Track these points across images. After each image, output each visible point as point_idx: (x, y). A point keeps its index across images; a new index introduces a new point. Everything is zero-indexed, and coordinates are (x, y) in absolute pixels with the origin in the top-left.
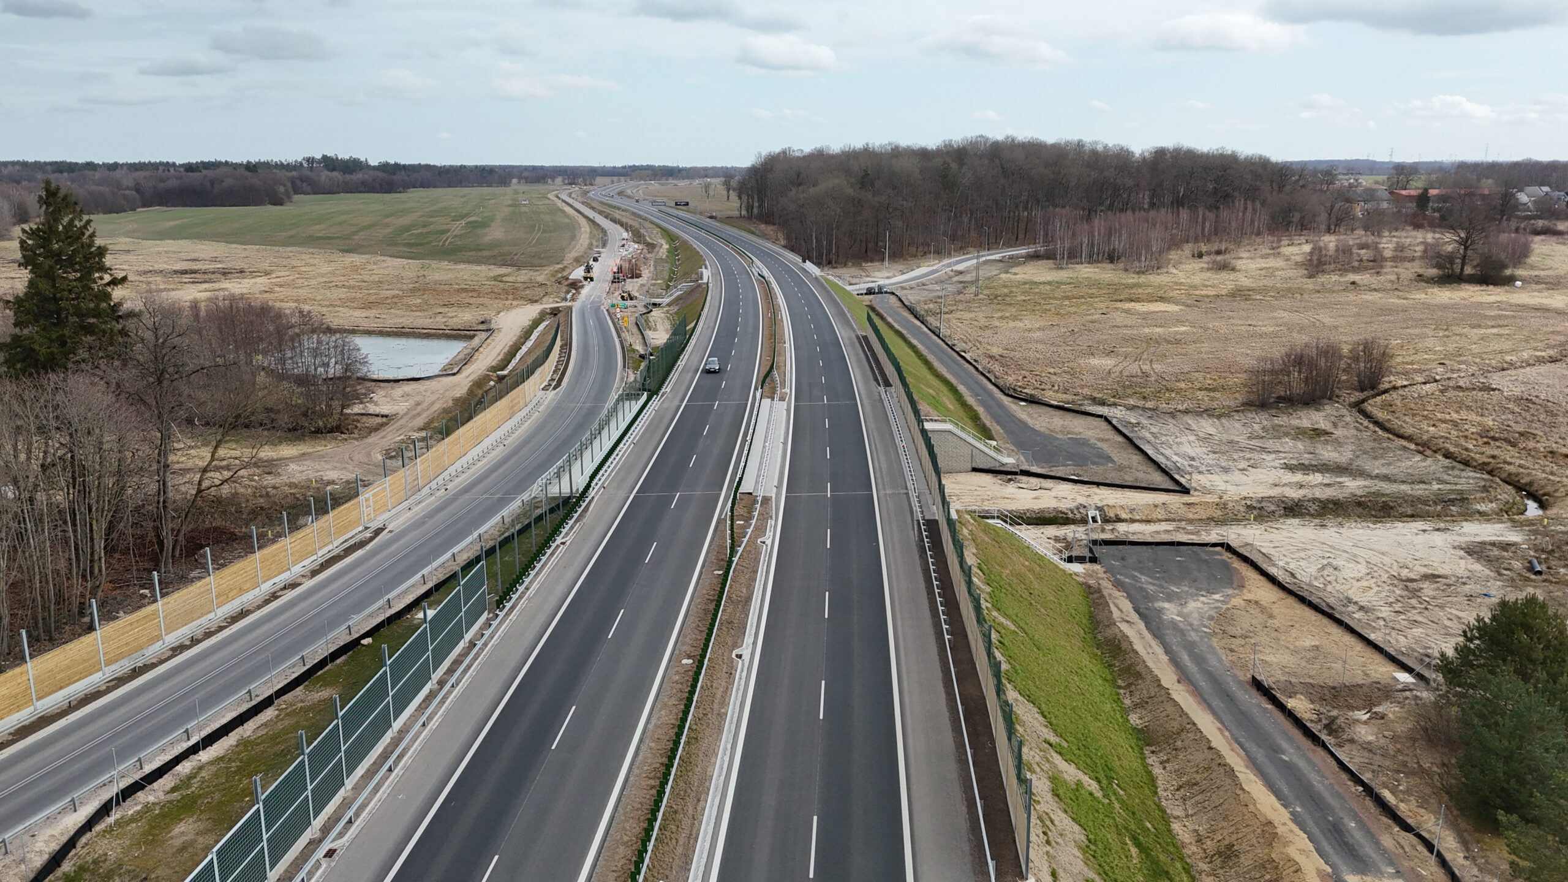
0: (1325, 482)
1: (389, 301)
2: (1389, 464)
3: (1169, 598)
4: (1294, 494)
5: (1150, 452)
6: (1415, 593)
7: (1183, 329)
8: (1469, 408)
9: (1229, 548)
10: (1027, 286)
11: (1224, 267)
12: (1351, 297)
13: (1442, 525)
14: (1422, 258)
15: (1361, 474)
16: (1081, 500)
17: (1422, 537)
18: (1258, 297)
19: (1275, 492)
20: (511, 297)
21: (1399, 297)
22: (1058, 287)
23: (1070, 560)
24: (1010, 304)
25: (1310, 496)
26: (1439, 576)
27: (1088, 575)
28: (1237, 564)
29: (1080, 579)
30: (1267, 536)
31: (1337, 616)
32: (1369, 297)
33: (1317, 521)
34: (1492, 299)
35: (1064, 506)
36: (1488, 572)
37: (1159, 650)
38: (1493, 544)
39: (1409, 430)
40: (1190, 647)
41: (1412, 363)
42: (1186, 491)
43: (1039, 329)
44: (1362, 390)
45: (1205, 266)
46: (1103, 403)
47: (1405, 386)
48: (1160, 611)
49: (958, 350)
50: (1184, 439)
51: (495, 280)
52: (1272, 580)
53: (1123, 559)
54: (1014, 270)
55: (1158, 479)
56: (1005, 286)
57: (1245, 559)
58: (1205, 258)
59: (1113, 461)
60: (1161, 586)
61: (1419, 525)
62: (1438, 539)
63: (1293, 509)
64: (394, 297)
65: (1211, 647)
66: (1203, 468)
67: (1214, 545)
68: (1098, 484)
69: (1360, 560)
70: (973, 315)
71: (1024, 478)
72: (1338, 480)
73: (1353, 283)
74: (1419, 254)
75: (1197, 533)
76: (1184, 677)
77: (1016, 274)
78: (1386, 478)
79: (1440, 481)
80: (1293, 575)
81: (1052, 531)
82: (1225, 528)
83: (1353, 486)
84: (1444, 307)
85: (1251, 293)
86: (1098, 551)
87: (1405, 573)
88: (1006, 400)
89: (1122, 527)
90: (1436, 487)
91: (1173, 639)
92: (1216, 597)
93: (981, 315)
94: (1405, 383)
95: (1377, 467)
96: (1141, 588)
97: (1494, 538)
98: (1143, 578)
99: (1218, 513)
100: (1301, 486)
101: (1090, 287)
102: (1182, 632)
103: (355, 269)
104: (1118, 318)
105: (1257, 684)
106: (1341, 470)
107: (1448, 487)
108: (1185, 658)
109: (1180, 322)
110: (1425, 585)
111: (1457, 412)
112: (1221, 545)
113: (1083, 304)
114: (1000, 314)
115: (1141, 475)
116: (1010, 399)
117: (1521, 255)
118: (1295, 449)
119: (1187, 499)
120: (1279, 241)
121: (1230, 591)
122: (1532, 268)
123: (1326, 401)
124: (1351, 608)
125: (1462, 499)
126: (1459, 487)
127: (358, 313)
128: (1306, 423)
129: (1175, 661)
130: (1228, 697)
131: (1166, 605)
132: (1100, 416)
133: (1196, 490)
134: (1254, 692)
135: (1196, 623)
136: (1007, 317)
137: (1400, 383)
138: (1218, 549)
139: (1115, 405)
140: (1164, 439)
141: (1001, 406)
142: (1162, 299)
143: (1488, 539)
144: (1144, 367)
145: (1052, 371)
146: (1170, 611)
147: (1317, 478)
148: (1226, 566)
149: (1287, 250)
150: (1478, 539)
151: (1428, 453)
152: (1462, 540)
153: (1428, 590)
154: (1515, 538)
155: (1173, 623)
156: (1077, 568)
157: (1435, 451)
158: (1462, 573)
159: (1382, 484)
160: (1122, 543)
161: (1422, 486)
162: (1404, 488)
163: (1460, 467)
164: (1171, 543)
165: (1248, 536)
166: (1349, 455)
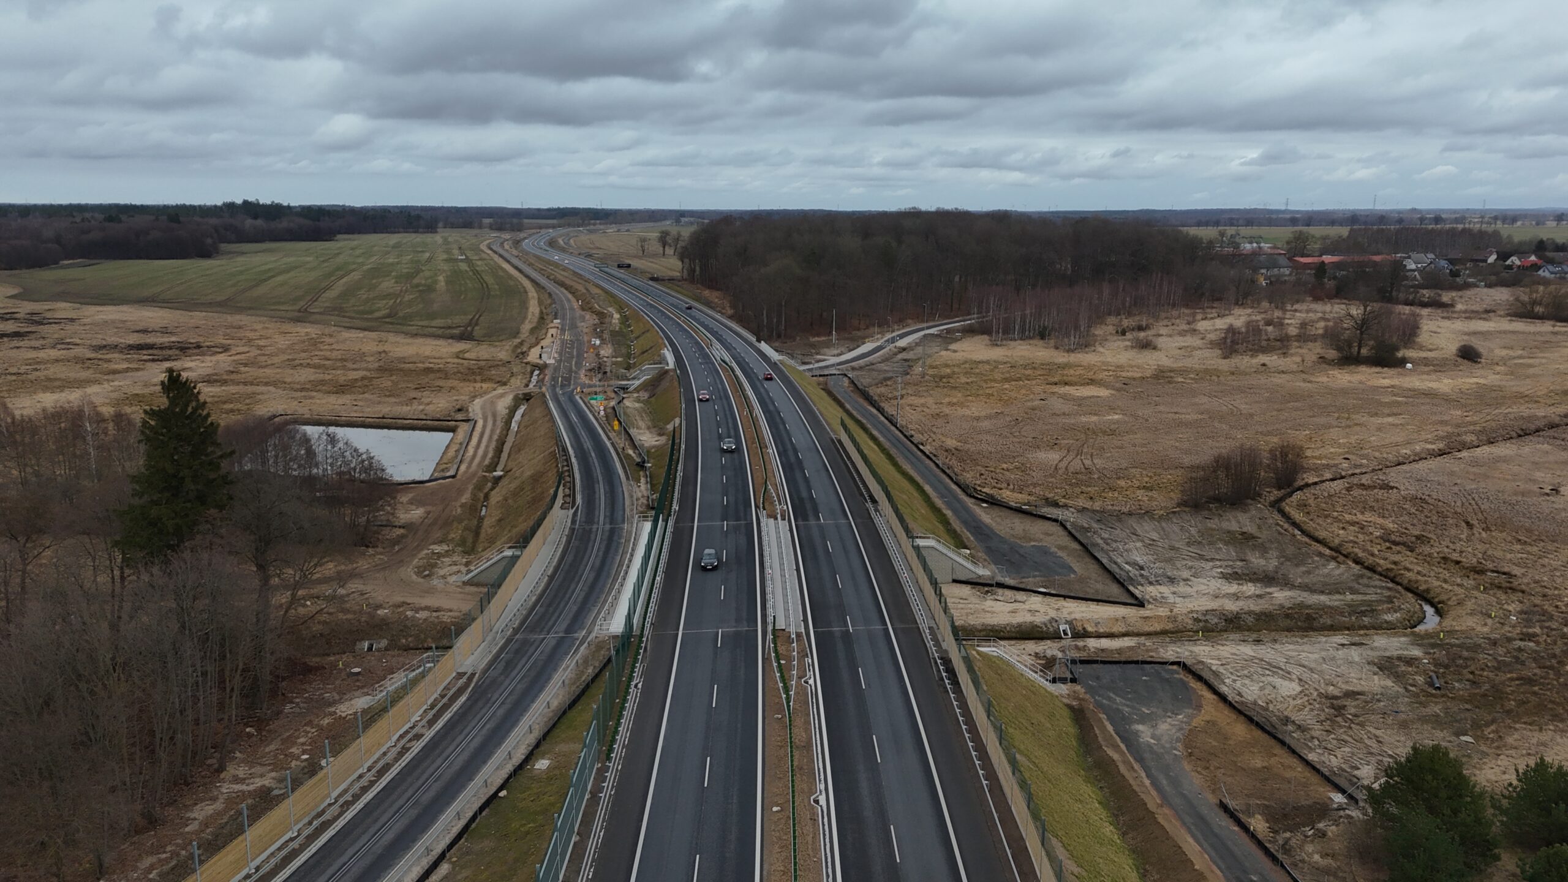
0: (1257, 592)
1: (360, 384)
2: (1309, 572)
3: (1143, 720)
4: (1232, 606)
5: (1105, 561)
6: (1339, 710)
7: (1116, 417)
8: (1372, 508)
9: (1185, 667)
10: (967, 366)
11: (1146, 345)
12: (1263, 380)
13: (1357, 639)
14: (1323, 336)
15: (1286, 583)
16: (1053, 614)
17: (1341, 653)
18: (1180, 380)
19: (1214, 605)
20: (478, 378)
21: (1304, 380)
22: (996, 367)
23: (1054, 681)
24: (955, 388)
25: (1246, 609)
26: (1359, 693)
27: (1074, 696)
28: (1192, 681)
29: (1066, 701)
30: (1214, 652)
31: (1280, 737)
32: (1279, 380)
33: (1254, 636)
34: (1386, 382)
35: (1039, 619)
36: (1397, 688)
37: (1143, 775)
38: (1399, 658)
39: (1322, 534)
40: (1167, 771)
41: (1319, 458)
42: (1141, 604)
43: (988, 417)
44: (1279, 489)
45: (1128, 343)
46: (1056, 505)
47: (1316, 483)
48: (1137, 733)
49: (915, 442)
50: (1131, 545)
51: (458, 357)
52: (1223, 698)
53: (1098, 678)
54: (953, 347)
55: (1114, 590)
56: (947, 366)
57: (1199, 678)
58: (1129, 335)
59: (1074, 572)
60: (1133, 707)
61: (1339, 639)
62: (1355, 654)
63: (1233, 624)
64: (363, 378)
65: (1183, 770)
66: (1152, 579)
67: (1173, 663)
68: (1065, 597)
69: (1294, 677)
70: (922, 401)
71: (1000, 591)
72: (1268, 590)
73: (1264, 365)
74: (1321, 332)
75: (1155, 650)
76: (1166, 800)
77: (955, 351)
78: (1308, 588)
79: (1353, 592)
80: (1240, 694)
81: (1031, 646)
82: (1178, 643)
83: (1281, 596)
84: (1344, 392)
85: (1172, 374)
86: (1079, 669)
87: (1330, 690)
88: (969, 502)
89: (1092, 643)
90: (1349, 597)
91: (1151, 762)
92: (1180, 717)
93: (930, 401)
94: (1316, 480)
95: (1296, 574)
96: (1118, 710)
97: (1400, 652)
98: (1118, 699)
99: (1170, 626)
100: (1238, 598)
101: (1025, 367)
102: (1158, 756)
103: (314, 343)
104: (1057, 404)
105: (1226, 808)
106: (1268, 579)
107: (1360, 597)
108: (1164, 781)
109: (1112, 409)
110: (1348, 702)
111: (1362, 513)
112: (1178, 663)
113: (1021, 387)
114: (947, 400)
115: (1099, 586)
116: (973, 500)
117: (1410, 333)
118: (1228, 556)
119: (1142, 612)
120: (1194, 315)
121: (1190, 711)
122: (1421, 348)
123: (1250, 501)
124: (1290, 728)
125: (1371, 610)
126: (1368, 597)
127: (332, 399)
128: (1234, 526)
129: (1156, 785)
130: (1201, 819)
131: (1140, 727)
132: (1056, 520)
133: (1149, 602)
134: (1222, 814)
135: (1168, 745)
136: (954, 404)
137: (1311, 479)
138: (1175, 667)
139: (1066, 506)
140: (1114, 545)
141: (967, 510)
142: (1092, 382)
143: (1396, 653)
144: (1088, 462)
145: (1005, 466)
146: (1144, 733)
147: (1250, 589)
148: (1184, 684)
149: (1202, 326)
150: (1388, 654)
151: (1341, 558)
152: (1373, 655)
153: (1351, 706)
154: (1416, 652)
155: (1149, 745)
156: (1062, 689)
157: (1346, 556)
158: (1377, 689)
159: (1305, 594)
160: (1096, 662)
161: (1337, 597)
162: (1323, 598)
163: (1368, 574)
164: (1137, 662)
165: (1202, 652)
166: (1274, 563)
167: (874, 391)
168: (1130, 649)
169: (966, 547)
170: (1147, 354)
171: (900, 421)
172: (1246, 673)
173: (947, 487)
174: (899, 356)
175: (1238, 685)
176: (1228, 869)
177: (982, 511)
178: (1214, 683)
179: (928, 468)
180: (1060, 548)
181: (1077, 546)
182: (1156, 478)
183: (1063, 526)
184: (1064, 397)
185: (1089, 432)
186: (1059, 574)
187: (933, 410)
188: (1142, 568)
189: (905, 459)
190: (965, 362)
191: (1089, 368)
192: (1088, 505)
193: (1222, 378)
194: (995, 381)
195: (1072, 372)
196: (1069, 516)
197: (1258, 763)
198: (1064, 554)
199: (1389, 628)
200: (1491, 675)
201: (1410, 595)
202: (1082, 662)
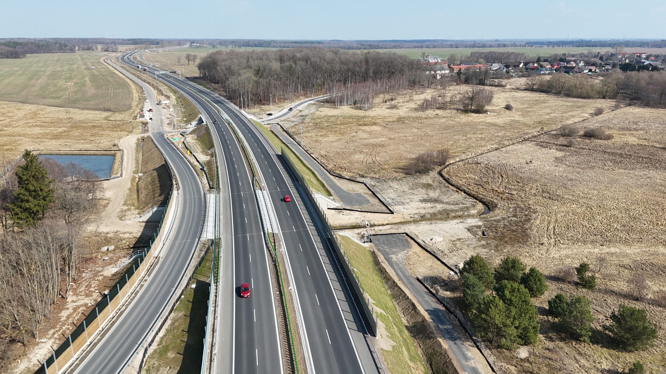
0: (431, 206)
2: (449, 197)
3: (393, 253)
4: (423, 212)
5: (380, 198)
6: (455, 245)
7: (384, 139)
8: (471, 172)
9: (407, 234)
10: (326, 118)
11: (394, 107)
12: (437, 120)
13: (462, 221)
14: (459, 101)
15: (442, 202)
16: (363, 218)
17: (457, 226)
18: (407, 122)
19: (417, 211)
21: (452, 120)
22: (338, 118)
23: (364, 242)
24: (323, 128)
25: (427, 212)
26: (461, 239)
27: (370, 247)
28: (409, 239)
29: (368, 249)
30: (417, 228)
31: (436, 255)
33: (429, 222)
34: (480, 120)
35: (359, 221)
36: (473, 236)
37: (393, 271)
38: (475, 226)
39: (454, 182)
40: (400, 269)
41: (455, 153)
42: (392, 213)
43: (335, 141)
44: (440, 165)
45: (388, 106)
46: (363, 176)
48: (391, 258)
49: (309, 153)
50: (389, 191)
51: (106, 120)
52: (419, 244)
53: (379, 240)
54: (320, 109)
55: (384, 208)
56: (319, 118)
57: (411, 238)
58: (388, 103)
59: (369, 202)
60: (390, 249)
61: (456, 221)
62: (461, 226)
63: (423, 218)
64: (65, 131)
65: (406, 269)
66: (397, 203)
67: (403, 233)
68: (367, 212)
69: (441, 235)
70: (310, 135)
71: (345, 211)
72: (435, 205)
73: (437, 114)
74: (458, 99)
75: (397, 229)
76: (400, 279)
77: (321, 111)
78: (448, 203)
79: (463, 204)
80: (424, 242)
81: (356, 231)
82: (405, 226)
83: (439, 207)
84: (466, 125)
85: (404, 120)
86: (372, 238)
87: (452, 239)
89: (377, 228)
90: (461, 206)
91: (396, 267)
92: (405, 252)
93: (313, 134)
94: (454, 161)
95: (445, 199)
96: (386, 251)
97: (475, 224)
98: (385, 247)
99: (402, 220)
100: (425, 209)
101: (349, 118)
102: (398, 264)
103: (35, 114)
104: (361, 134)
105: (418, 279)
106: (436, 201)
108: (400, 273)
109: (382, 136)
110: (457, 242)
111: (468, 174)
112: (405, 233)
113: (348, 127)
114: (320, 134)
115: (379, 207)
116: (333, 177)
117: (489, 99)
118: (422, 193)
119: (393, 216)
120: (412, 93)
121: (408, 249)
122: (493, 105)
123: (430, 172)
124: (439, 252)
125: (467, 210)
126: (467, 205)
128: (425, 181)
129: (397, 274)
130: (412, 284)
131: (392, 256)
132: (363, 183)
133: (395, 212)
134: (417, 281)
135: (401, 261)
136: (323, 136)
137: (452, 162)
138: (404, 235)
140: (383, 191)
141: (331, 180)
142: (375, 124)
143: (474, 224)
144: (374, 159)
146: (394, 257)
147: (429, 205)
148: (407, 240)
150: (471, 225)
151: (460, 191)
152: (467, 226)
153: (458, 244)
154: (480, 223)
155: (395, 262)
156: (367, 245)
157: (461, 190)
158: (466, 237)
159: (447, 206)
160: (378, 235)
161: (457, 206)
162: (453, 206)
163: (468, 197)
164: (391, 234)
165: (411, 229)
166: (437, 195)
167: (291, 131)
168: (389, 229)
169: (332, 196)
170: (395, 111)
171: (302, 144)
172: (426, 235)
173: (323, 172)
174: (299, 114)
175: (424, 239)
176: (419, 298)
177: (336, 181)
178: (416, 239)
179: (315, 163)
180: (365, 193)
181: (371, 193)
182: (398, 164)
183: (365, 185)
184: (364, 131)
185: (374, 146)
186: (365, 204)
187: (315, 138)
188: (393, 200)
189: (306, 160)
190: (326, 116)
191: (373, 117)
192: (374, 176)
193: (422, 121)
194: (338, 124)
195: (367, 120)
196: (368, 181)
197: (429, 264)
198: (366, 196)
199: (473, 216)
200: (502, 230)
201: (481, 203)
202: (373, 235)
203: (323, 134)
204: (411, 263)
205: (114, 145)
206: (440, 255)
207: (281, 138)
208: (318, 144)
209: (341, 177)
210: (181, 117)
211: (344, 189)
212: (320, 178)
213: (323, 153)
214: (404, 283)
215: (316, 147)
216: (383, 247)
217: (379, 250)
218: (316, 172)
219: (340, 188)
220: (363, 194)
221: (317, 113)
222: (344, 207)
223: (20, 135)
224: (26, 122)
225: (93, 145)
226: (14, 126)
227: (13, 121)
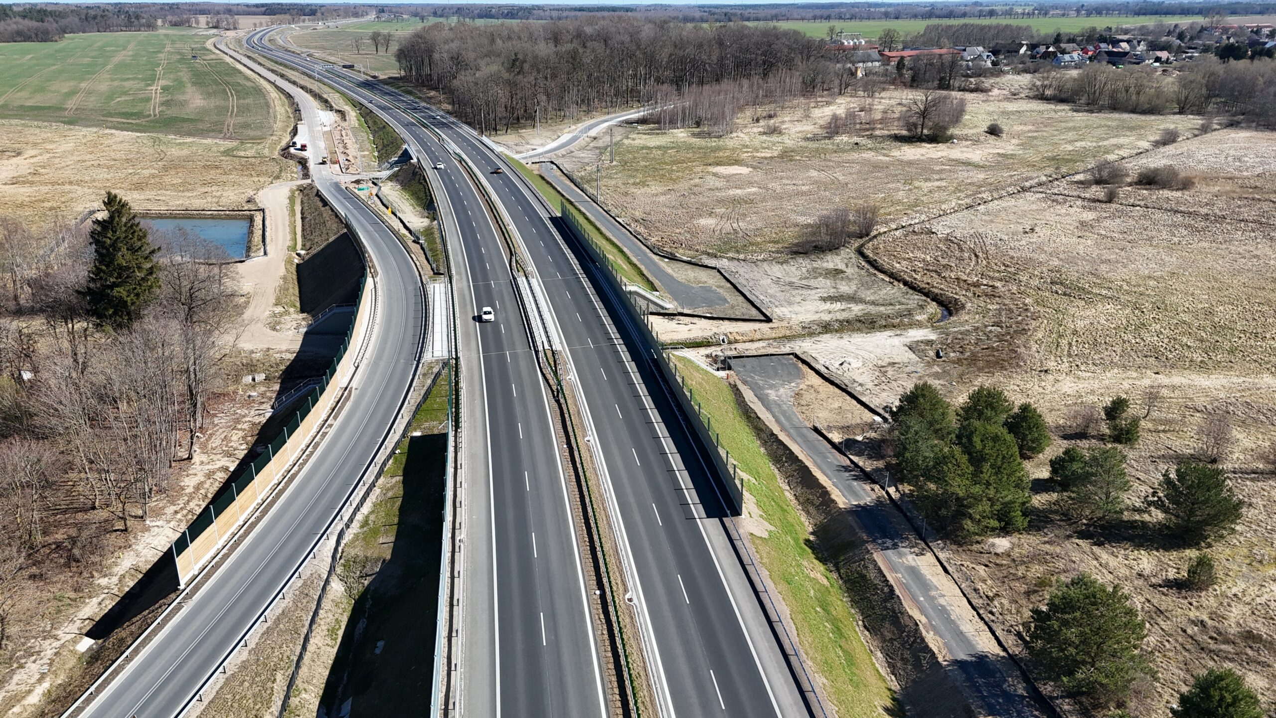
0: (843, 307)
1: (153, 181)
2: (875, 293)
3: (772, 387)
4: (826, 317)
5: (747, 293)
6: (884, 374)
7: (754, 190)
8: (919, 248)
9: (796, 356)
10: (644, 151)
11: (774, 130)
12: (855, 156)
13: (898, 332)
14: (899, 119)
15: (861, 301)
16: (715, 330)
17: (890, 341)
18: (798, 158)
19: (816, 317)
20: (253, 173)
21: (885, 155)
22: (666, 152)
23: (718, 369)
24: (637, 170)
25: (834, 318)
26: (895, 363)
27: (729, 378)
28: (800, 364)
29: (725, 380)
30: (814, 346)
31: (849, 390)
33: (839, 334)
34: (940, 154)
35: (707, 334)
36: (918, 359)
37: (770, 417)
38: (922, 342)
39: (886, 267)
40: (784, 413)
41: (889, 214)
42: (768, 320)
43: (662, 194)
44: (862, 237)
45: (761, 130)
46: (713, 257)
47: (885, 232)
48: (767, 395)
49: (613, 215)
50: (764, 282)
51: (228, 155)
52: (818, 372)
53: (744, 366)
54: (632, 135)
55: (754, 313)
56: (629, 152)
57: (804, 362)
58: (762, 123)
59: (728, 302)
60: (766, 381)
61: (888, 333)
62: (897, 341)
63: (827, 328)
64: (154, 176)
65: (793, 412)
66: (777, 303)
67: (789, 354)
69: (860, 357)
70: (614, 182)
71: (681, 318)
72: (849, 306)
73: (857, 144)
75: (779, 347)
76: (783, 429)
78: (873, 303)
79: (901, 303)
80: (827, 368)
81: (703, 351)
82: (793, 342)
83: (857, 309)
84: (910, 163)
85: (793, 154)
86: (732, 362)
87: (880, 363)
88: (656, 258)
89: (739, 346)
90: (898, 307)
91: (776, 410)
92: (793, 384)
93: (620, 182)
94: (886, 230)
95: (869, 295)
96: (756, 383)
97: (923, 338)
98: (756, 377)
99: (788, 333)
100: (830, 312)
101: (687, 151)
102: (779, 405)
104: (712, 182)
105: (816, 430)
106: (853, 298)
107: (904, 307)
108: (782, 419)
109: (751, 184)
110: (889, 369)
111: (912, 252)
112: (792, 354)
113: (686, 168)
114: (632, 180)
115: (744, 311)
116: (658, 257)
117: (958, 115)
118: (825, 286)
119: (770, 325)
121: (799, 381)
122: (965, 126)
123: (842, 247)
124: (856, 385)
125: (910, 313)
126: (909, 307)
128: (831, 266)
129: (778, 421)
130: (803, 436)
131: (769, 391)
132: (715, 268)
133: (775, 319)
134: (813, 433)
135: (785, 400)
136: (638, 183)
137: (883, 230)
138: (791, 356)
139: (720, 257)
140: (753, 282)
141: (655, 263)
142: (736, 162)
143: (919, 339)
144: (735, 225)
146: (772, 394)
147: (838, 306)
148: (795, 366)
150: (915, 339)
151: (896, 283)
152: (908, 341)
153: (890, 372)
154: (933, 336)
155: (775, 401)
156: (722, 374)
157: (899, 281)
158: (906, 360)
159: (871, 307)
160: (742, 357)
161: (891, 307)
162: (882, 309)
163: (911, 292)
164: (767, 355)
165: (804, 347)
166: (854, 288)
167: (577, 175)
168: (763, 347)
169: (657, 291)
170: (775, 138)
171: (600, 199)
172: (832, 356)
173: (640, 249)
174: (592, 145)
175: (827, 364)
176: (816, 458)
177: (664, 264)
178: (813, 365)
179: (624, 234)
180: (719, 287)
181: (729, 285)
182: (781, 234)
183: (719, 271)
184: (715, 175)
185: (736, 202)
186: (718, 304)
187: (623, 189)
188: (771, 297)
189: (607, 228)
190: (642, 148)
191: (734, 149)
192: (736, 256)
193: (828, 156)
194: (666, 163)
195: (721, 154)
196: (722, 264)
197: (836, 405)
198: (721, 291)
199: (919, 325)
200: (972, 348)
201: (934, 303)
202: (735, 357)
203: (638, 180)
204: (803, 402)
205: (248, 201)
206: (857, 390)
207: (559, 189)
208: (629, 199)
209: (672, 258)
210: (368, 150)
211: (679, 279)
212: (634, 260)
213: (638, 214)
214: (789, 435)
215: (625, 204)
216: (751, 377)
217: (745, 382)
218: (625, 249)
219: (672, 277)
220: (714, 288)
221: (626, 141)
222: (680, 310)
223: (71, 183)
224: (79, 158)
225: (209, 199)
226: (59, 166)
227: (55, 157)
